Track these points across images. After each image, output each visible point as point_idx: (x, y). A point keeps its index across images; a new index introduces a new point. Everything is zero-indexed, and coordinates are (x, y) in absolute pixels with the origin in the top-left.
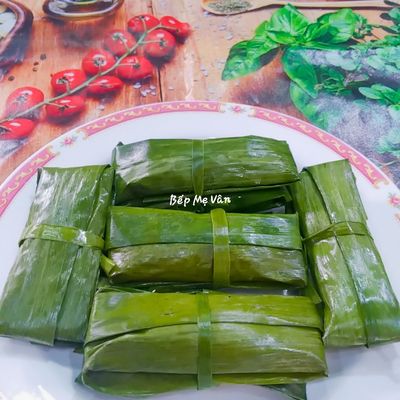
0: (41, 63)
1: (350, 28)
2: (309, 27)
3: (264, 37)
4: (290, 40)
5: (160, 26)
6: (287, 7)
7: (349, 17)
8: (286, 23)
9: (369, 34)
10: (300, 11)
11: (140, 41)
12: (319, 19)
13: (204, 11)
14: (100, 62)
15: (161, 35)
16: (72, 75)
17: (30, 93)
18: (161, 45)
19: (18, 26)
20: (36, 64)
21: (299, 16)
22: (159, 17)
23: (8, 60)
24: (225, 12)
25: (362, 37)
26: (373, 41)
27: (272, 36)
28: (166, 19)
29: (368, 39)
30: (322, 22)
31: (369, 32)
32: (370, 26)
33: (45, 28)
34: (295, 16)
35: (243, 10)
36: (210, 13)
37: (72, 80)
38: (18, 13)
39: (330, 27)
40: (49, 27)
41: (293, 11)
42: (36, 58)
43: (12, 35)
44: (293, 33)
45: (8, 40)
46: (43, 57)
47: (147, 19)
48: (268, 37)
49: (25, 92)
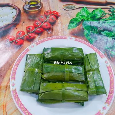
0: (23, 24)
1: (100, 14)
2: (90, 14)
3: (78, 17)
4: (85, 18)
5: (52, 14)
6: (84, 8)
7: (100, 11)
8: (84, 13)
9: (105, 16)
10: (88, 9)
11: (47, 18)
12: (92, 12)
13: (63, 9)
14: (38, 24)
15: (52, 17)
16: (31, 27)
17: (22, 32)
18: (53, 19)
19: (17, 14)
20: (22, 24)
21: (87, 10)
22: (52, 11)
23: (15, 23)
24: (68, 9)
25: (103, 17)
26: (105, 18)
27: (80, 17)
28: (54, 12)
29: (104, 17)
30: (93, 12)
31: (105, 15)
32: (105, 14)
33: (24, 14)
34: (86, 10)
35: (73, 9)
36: (65, 10)
37: (31, 29)
38: (17, 9)
39: (95, 14)
40: (25, 14)
41: (86, 9)
42: (22, 23)
43: (16, 16)
44: (86, 16)
45: (15, 18)
46: (24, 22)
47: (49, 12)
48: (79, 17)
49: (20, 32)
